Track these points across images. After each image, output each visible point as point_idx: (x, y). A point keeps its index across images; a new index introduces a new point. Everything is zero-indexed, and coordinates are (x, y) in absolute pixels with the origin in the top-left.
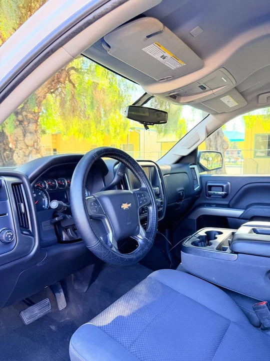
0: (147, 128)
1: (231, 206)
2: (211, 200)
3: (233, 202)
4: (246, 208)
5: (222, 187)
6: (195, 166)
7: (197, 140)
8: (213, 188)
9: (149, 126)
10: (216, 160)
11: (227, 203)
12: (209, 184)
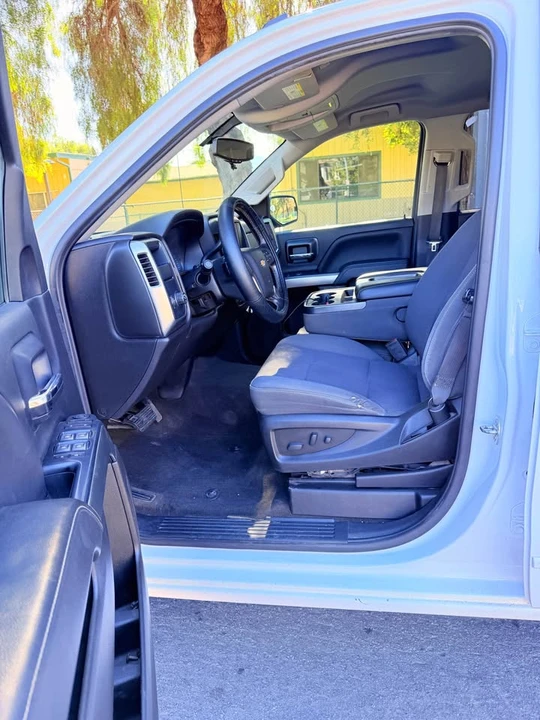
0: (233, 167)
1: (320, 270)
2: (293, 267)
3: (322, 265)
4: (340, 271)
5: (308, 246)
6: (268, 220)
7: (270, 180)
8: (294, 250)
9: (237, 165)
10: (281, 210)
11: (315, 267)
12: (289, 245)
